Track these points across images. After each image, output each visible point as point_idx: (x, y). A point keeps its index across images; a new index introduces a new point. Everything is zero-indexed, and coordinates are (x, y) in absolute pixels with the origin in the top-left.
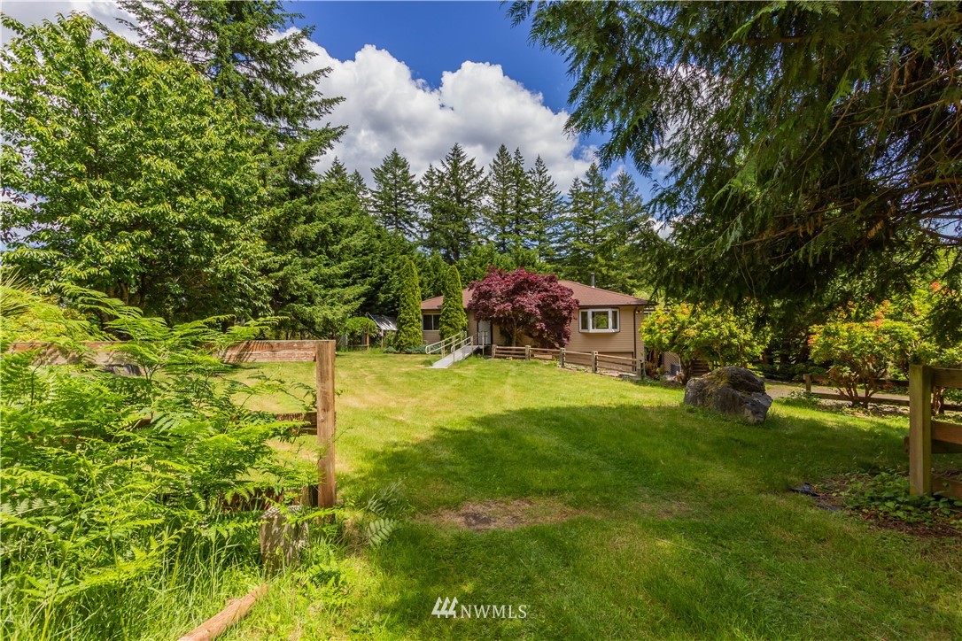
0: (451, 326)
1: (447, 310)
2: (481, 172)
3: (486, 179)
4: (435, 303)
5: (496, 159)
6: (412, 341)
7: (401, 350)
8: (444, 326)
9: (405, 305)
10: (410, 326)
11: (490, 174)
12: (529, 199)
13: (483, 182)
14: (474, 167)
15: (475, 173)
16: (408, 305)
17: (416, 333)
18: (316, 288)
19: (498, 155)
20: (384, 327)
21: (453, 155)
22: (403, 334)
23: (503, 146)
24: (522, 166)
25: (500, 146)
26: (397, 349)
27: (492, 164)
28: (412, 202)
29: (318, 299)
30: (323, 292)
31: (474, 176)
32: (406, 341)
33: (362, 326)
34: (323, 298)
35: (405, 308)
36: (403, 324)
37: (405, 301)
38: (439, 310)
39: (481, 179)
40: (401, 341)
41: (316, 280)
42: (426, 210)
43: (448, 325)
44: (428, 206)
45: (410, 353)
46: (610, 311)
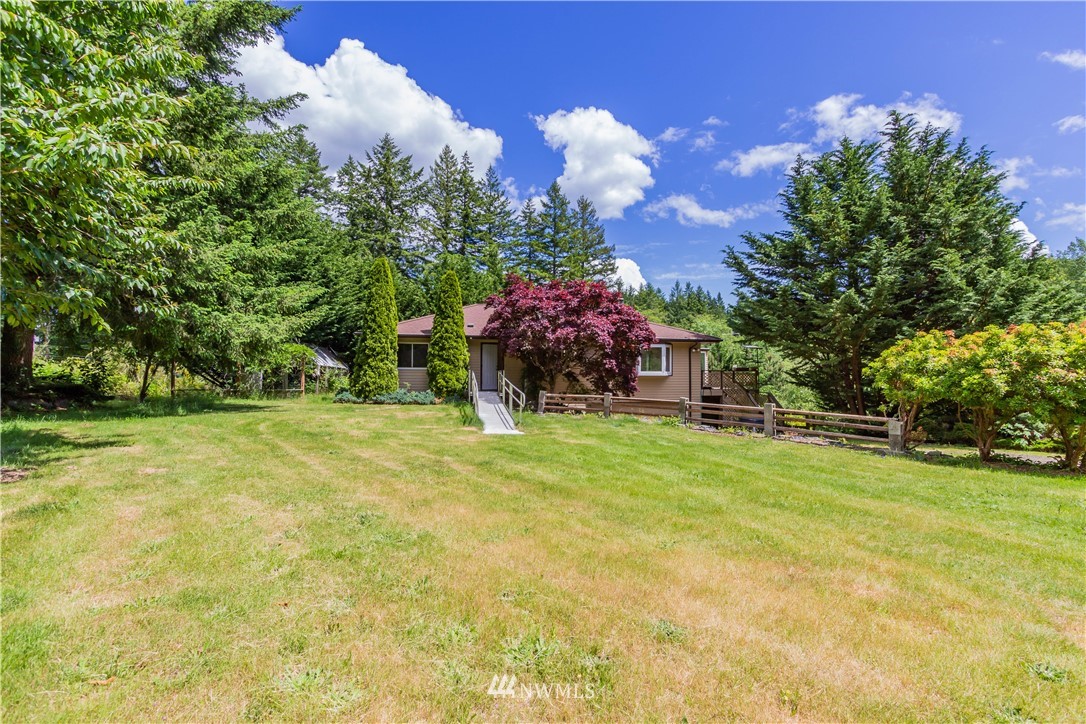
0: (447, 361)
1: (441, 337)
2: (419, 174)
3: (426, 183)
4: (421, 325)
5: (439, 161)
6: (384, 383)
7: (366, 397)
8: (437, 362)
9: (374, 325)
10: (382, 360)
11: (431, 178)
12: (479, 214)
13: (421, 188)
14: (411, 167)
15: (412, 174)
16: (380, 327)
17: (390, 371)
18: (237, 280)
19: (441, 157)
20: (321, 362)
21: (383, 148)
22: (369, 372)
23: (447, 146)
24: (470, 174)
25: (444, 146)
26: (358, 396)
27: (434, 167)
28: (323, 202)
29: (236, 303)
30: (249, 288)
31: (410, 178)
32: (374, 383)
33: (294, 357)
34: (245, 300)
35: (373, 331)
36: (369, 357)
37: (374, 321)
38: (427, 338)
39: (419, 183)
40: (367, 385)
41: (237, 265)
42: (342, 214)
43: (443, 359)
44: (345, 209)
45: (382, 403)
46: (663, 347)
